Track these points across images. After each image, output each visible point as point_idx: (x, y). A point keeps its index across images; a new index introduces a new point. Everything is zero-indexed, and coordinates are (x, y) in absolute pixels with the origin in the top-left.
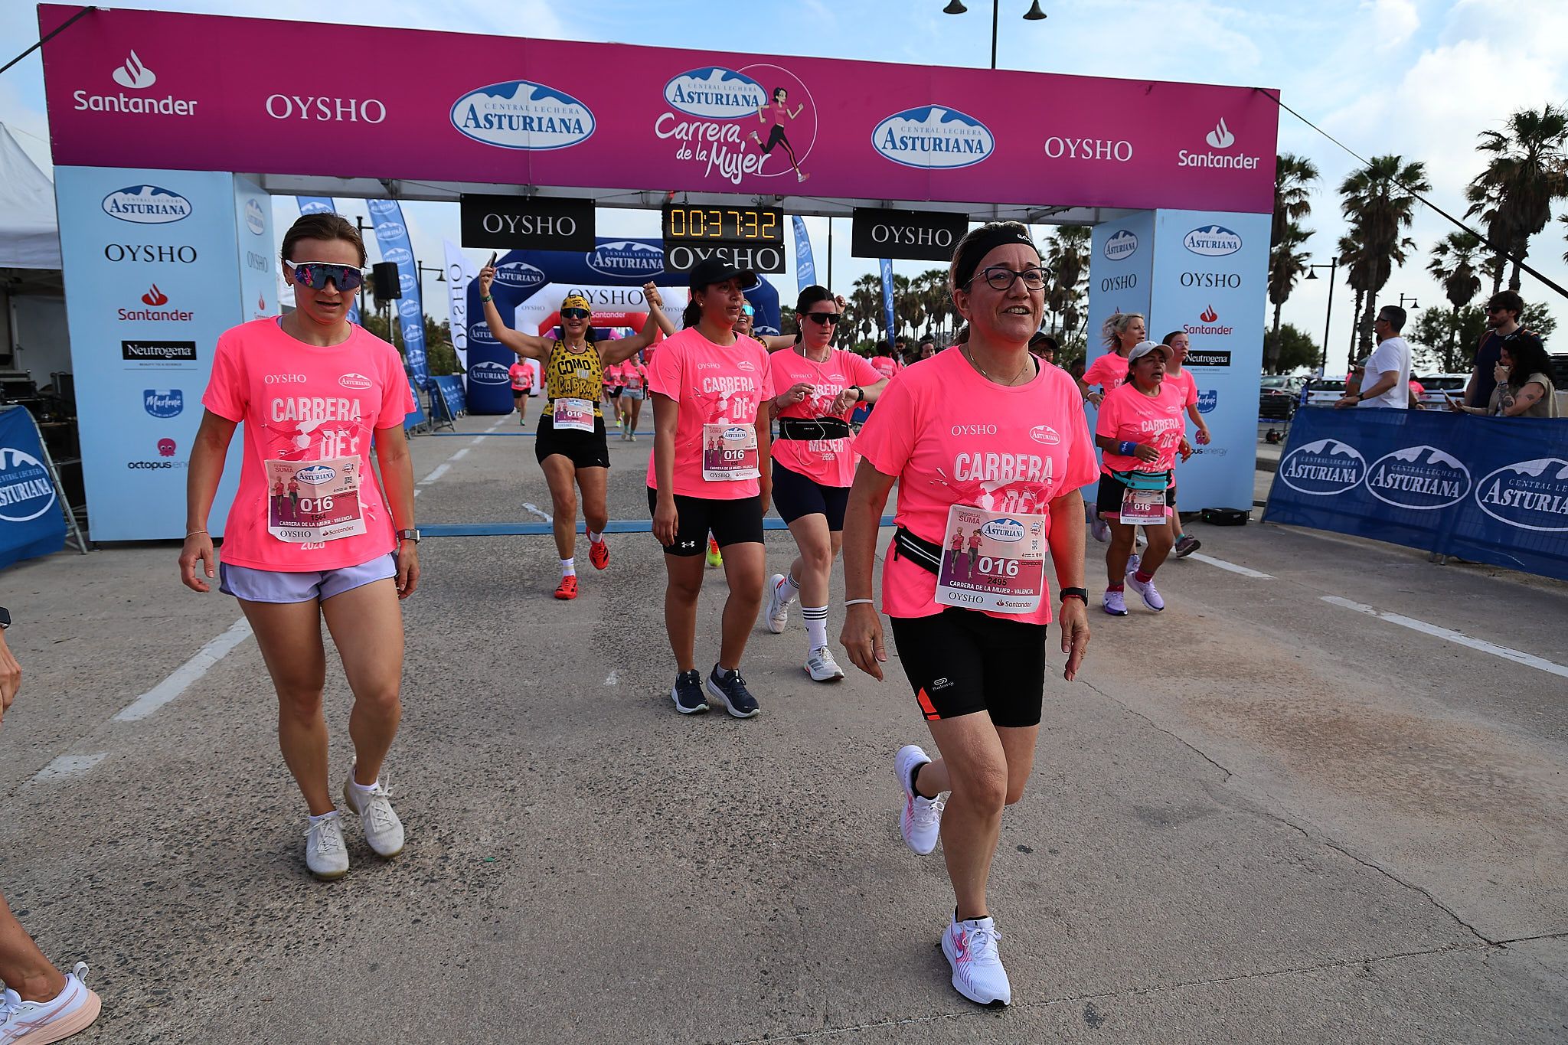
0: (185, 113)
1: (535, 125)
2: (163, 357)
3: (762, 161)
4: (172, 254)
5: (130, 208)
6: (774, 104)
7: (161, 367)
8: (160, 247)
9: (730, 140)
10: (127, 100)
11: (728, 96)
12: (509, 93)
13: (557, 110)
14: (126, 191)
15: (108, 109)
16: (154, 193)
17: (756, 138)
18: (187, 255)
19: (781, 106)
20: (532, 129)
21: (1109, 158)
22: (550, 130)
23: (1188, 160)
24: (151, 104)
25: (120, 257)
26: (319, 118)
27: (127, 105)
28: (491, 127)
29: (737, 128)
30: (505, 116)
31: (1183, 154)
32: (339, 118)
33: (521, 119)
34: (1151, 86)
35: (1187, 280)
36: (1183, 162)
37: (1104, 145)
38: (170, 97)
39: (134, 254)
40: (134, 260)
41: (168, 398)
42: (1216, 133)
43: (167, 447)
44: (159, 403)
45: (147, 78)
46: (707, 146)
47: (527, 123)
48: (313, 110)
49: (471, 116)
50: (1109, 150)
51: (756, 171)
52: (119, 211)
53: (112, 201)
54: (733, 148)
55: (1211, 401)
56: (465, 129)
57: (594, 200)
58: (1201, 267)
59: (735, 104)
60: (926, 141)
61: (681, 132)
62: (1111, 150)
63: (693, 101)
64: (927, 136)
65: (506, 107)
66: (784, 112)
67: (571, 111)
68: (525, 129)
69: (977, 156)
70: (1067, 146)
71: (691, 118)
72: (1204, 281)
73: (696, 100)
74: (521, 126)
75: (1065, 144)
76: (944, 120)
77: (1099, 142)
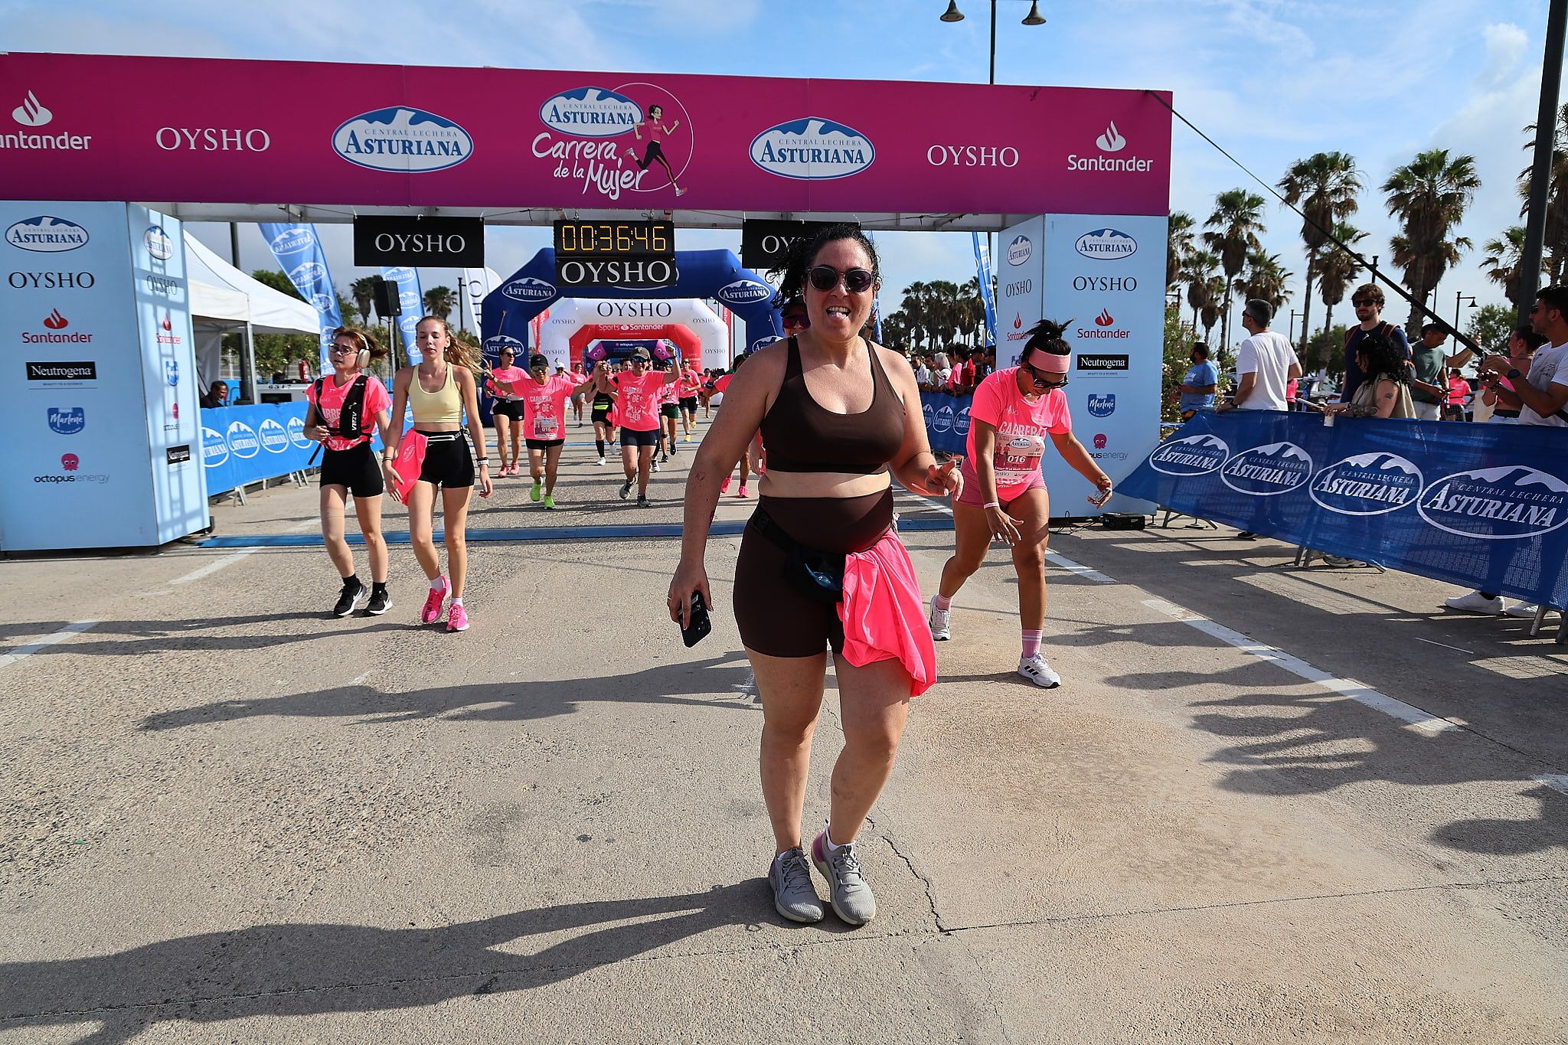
0: (81, 148)
1: (414, 149)
2: (65, 377)
3: (639, 176)
4: (71, 280)
5: (31, 238)
6: (650, 121)
7: (64, 386)
8: (60, 274)
9: (607, 157)
10: (26, 137)
11: (603, 114)
12: (388, 119)
13: (435, 134)
14: (27, 222)
15: (8, 146)
16: (51, 225)
17: (633, 154)
18: (85, 280)
19: (656, 123)
20: (412, 153)
21: (994, 164)
22: (429, 152)
23: (1077, 164)
24: (48, 141)
25: (22, 284)
26: (206, 148)
27: (26, 143)
28: (372, 151)
29: (614, 145)
30: (385, 141)
31: (1072, 159)
32: (225, 148)
33: (400, 143)
34: (1036, 91)
35: (1080, 283)
36: (1073, 166)
37: (988, 152)
38: (66, 133)
39: (36, 281)
40: (36, 286)
41: (70, 415)
42: (1107, 137)
43: (70, 461)
44: (62, 421)
45: (44, 117)
46: (584, 163)
47: (407, 147)
48: (200, 140)
49: (351, 142)
50: (994, 156)
51: (634, 186)
52: (21, 241)
53: (15, 231)
54: (610, 165)
55: (1109, 405)
56: (346, 154)
57: (483, 218)
58: (1095, 271)
59: (611, 122)
60: (805, 153)
61: (558, 150)
62: (997, 157)
63: (569, 120)
64: (805, 147)
65: (386, 132)
66: (660, 128)
67: (449, 134)
68: (404, 152)
69: (859, 166)
70: (950, 154)
71: (567, 137)
72: (1098, 285)
73: (572, 119)
74: (401, 150)
75: (949, 152)
76: (823, 131)
77: (983, 149)
